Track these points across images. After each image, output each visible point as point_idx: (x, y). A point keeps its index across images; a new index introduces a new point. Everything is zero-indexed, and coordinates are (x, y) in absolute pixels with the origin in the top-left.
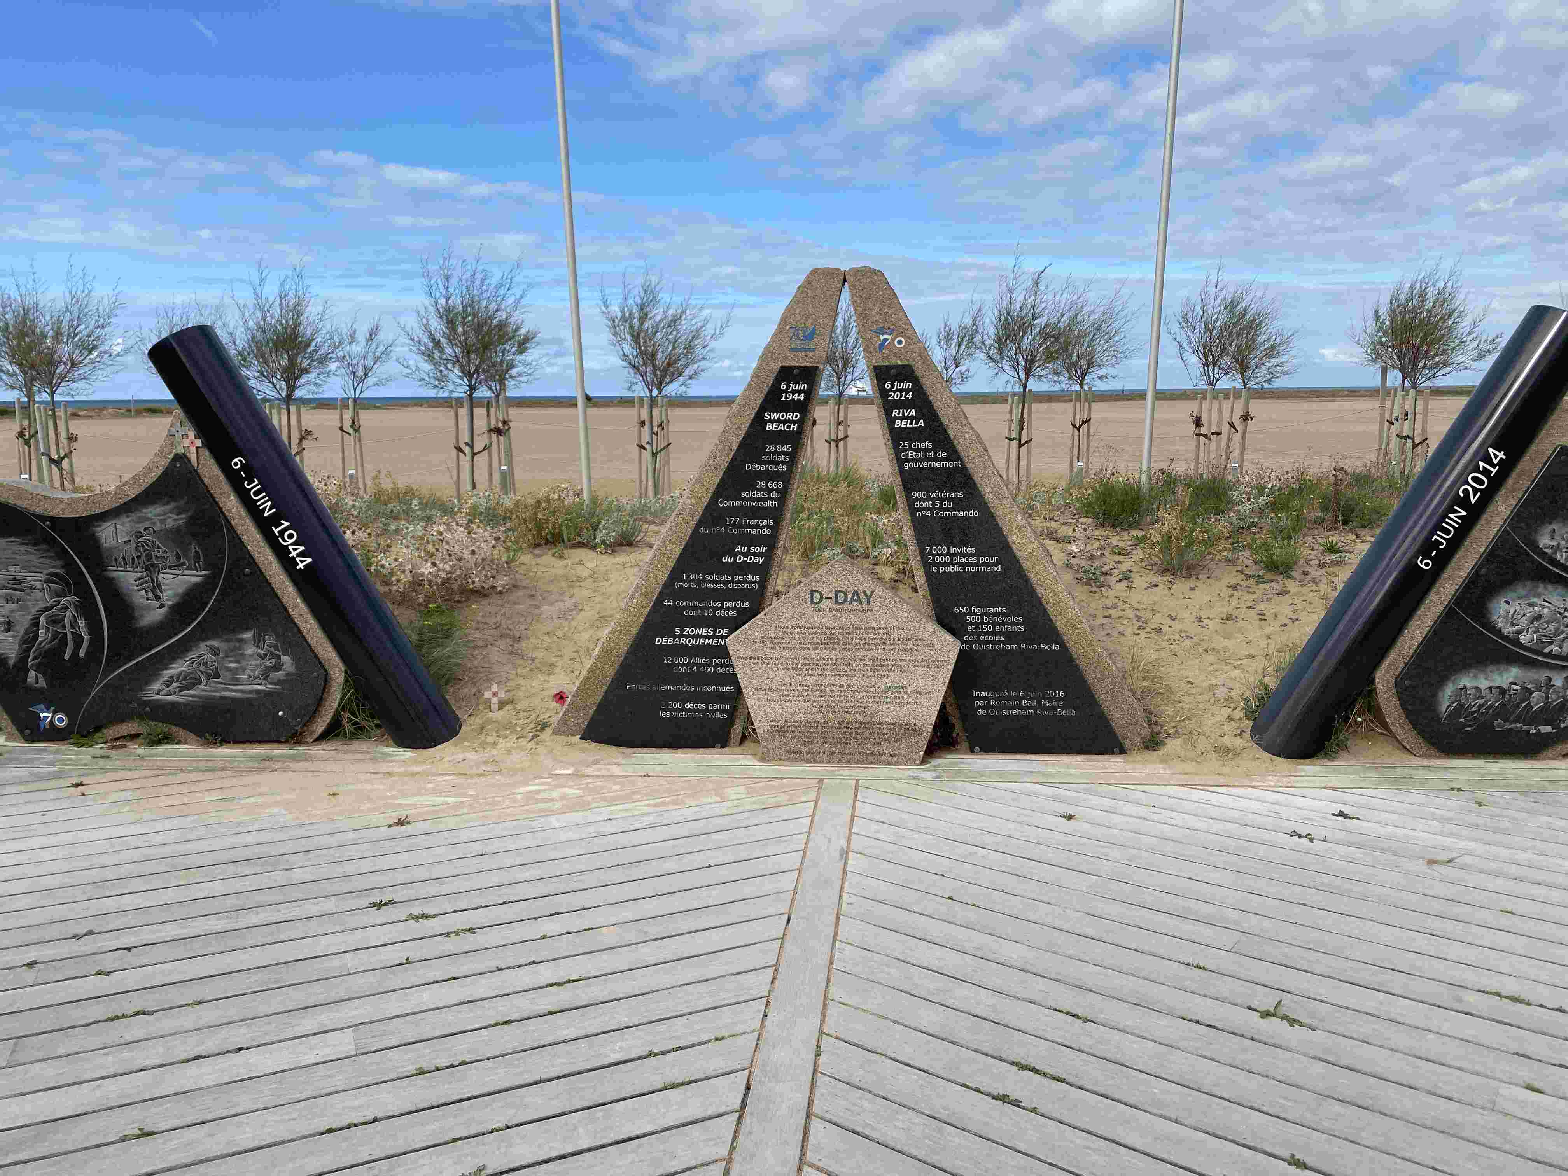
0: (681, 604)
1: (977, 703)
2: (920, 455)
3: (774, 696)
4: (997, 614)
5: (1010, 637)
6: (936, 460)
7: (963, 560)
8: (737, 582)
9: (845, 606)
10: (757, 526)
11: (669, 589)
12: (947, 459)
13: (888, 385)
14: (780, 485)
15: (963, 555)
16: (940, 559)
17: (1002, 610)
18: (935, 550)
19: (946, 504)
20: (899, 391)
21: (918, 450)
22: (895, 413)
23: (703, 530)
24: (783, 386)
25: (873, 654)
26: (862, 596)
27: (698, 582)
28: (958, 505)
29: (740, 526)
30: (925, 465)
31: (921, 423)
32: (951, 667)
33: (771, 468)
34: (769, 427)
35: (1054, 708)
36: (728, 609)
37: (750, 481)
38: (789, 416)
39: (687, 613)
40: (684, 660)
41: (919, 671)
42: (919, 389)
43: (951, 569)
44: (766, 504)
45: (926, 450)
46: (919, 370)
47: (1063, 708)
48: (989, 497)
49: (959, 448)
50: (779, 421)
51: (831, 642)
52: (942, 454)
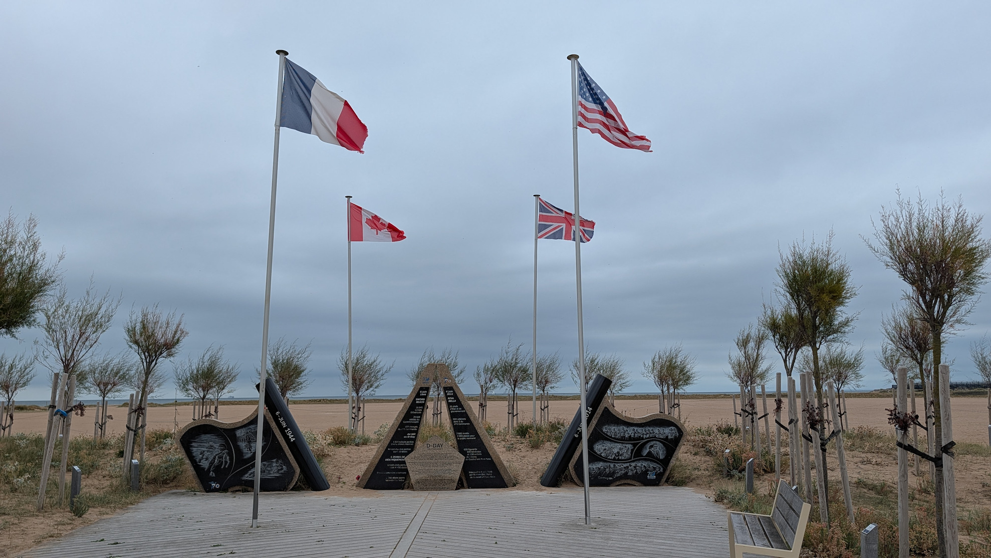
0: (392, 449)
1: (470, 475)
2: (455, 409)
3: (417, 473)
4: (474, 451)
5: (478, 457)
6: (459, 410)
7: (466, 436)
8: (408, 443)
9: (436, 448)
10: (413, 428)
11: (389, 446)
12: (462, 410)
13: (447, 391)
14: (419, 417)
15: (466, 435)
16: (460, 436)
17: (476, 449)
18: (459, 433)
19: (461, 422)
20: (450, 393)
21: (454, 408)
22: (449, 398)
23: (399, 429)
24: (421, 392)
25: (442, 461)
26: (440, 445)
27: (397, 443)
28: (465, 422)
29: (409, 428)
30: (456, 411)
31: (455, 401)
32: (462, 464)
33: (417, 413)
34: (417, 402)
35: (490, 476)
36: (404, 451)
37: (412, 416)
38: (422, 399)
39: (394, 452)
40: (393, 465)
41: (455, 465)
42: (454, 392)
43: (463, 439)
44: (416, 422)
45: (456, 408)
46: (454, 388)
47: (492, 476)
48: (472, 420)
49: (465, 407)
50: (419, 401)
51: (431, 458)
52: (460, 409)
